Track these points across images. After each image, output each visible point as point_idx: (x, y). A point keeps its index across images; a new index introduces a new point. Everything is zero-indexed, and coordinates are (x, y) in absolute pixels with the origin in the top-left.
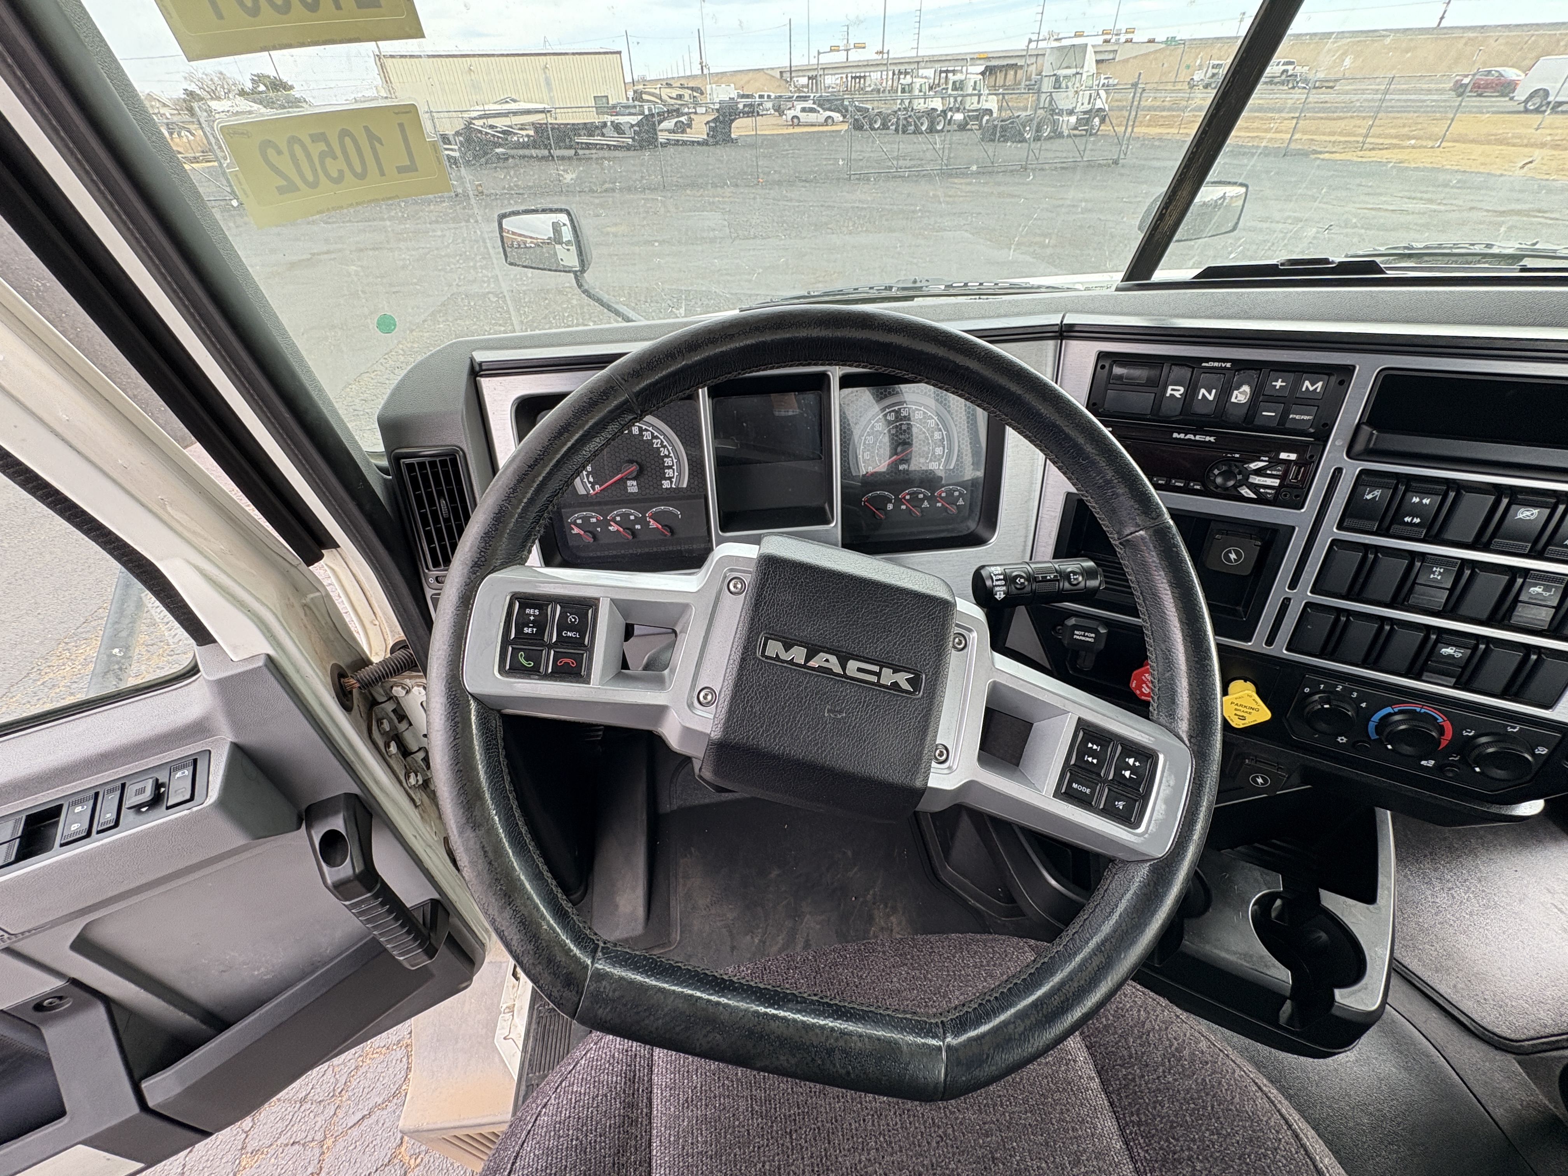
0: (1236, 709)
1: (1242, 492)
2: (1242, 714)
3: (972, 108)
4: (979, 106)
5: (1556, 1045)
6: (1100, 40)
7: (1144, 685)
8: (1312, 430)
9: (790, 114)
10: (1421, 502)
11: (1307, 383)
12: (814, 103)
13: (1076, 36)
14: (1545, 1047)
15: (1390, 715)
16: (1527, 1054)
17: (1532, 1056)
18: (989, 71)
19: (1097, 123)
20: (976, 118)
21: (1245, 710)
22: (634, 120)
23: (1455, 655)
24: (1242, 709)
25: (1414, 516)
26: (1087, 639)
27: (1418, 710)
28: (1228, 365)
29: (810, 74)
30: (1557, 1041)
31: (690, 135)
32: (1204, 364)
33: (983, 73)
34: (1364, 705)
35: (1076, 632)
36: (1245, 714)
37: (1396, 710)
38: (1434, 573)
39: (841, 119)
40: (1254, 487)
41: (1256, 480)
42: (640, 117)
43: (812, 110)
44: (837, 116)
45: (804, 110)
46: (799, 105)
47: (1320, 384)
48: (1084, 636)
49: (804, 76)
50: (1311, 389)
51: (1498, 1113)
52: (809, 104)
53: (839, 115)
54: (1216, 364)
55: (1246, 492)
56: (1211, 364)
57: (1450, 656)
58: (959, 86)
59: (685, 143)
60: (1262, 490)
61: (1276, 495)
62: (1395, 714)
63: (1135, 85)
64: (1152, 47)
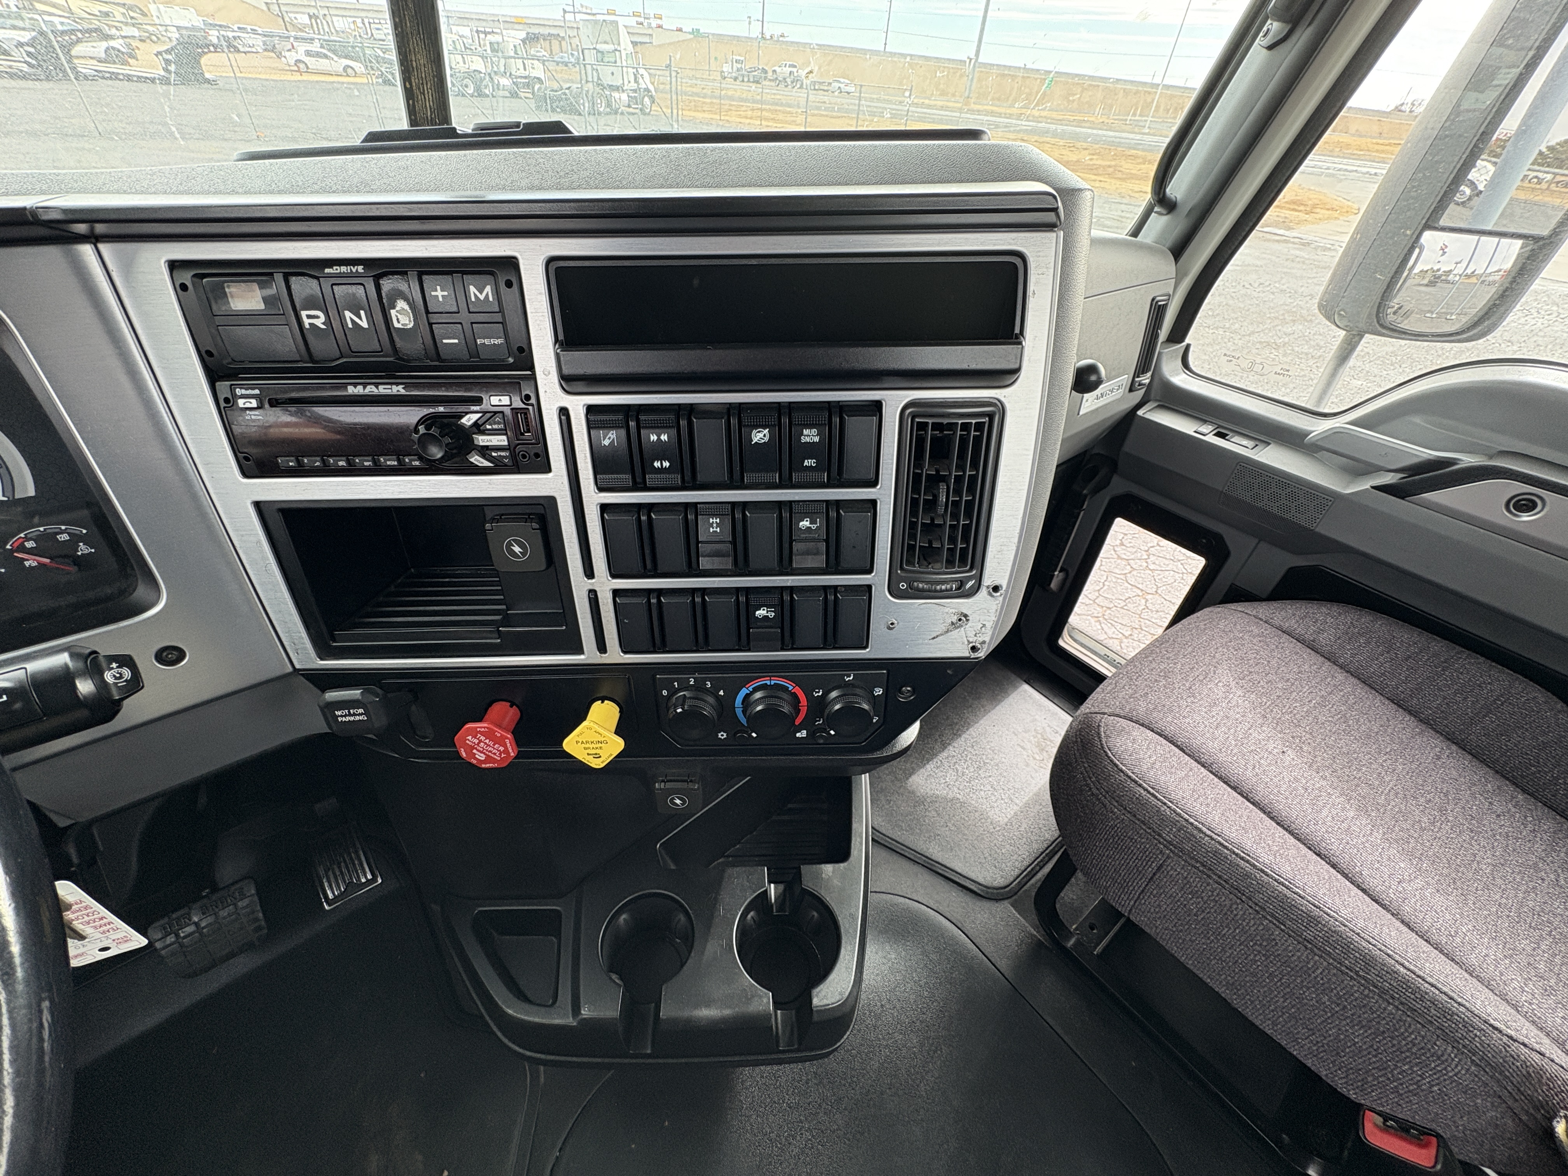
0: (585, 749)
1: (472, 460)
2: (594, 752)
3: (518, 74)
4: (527, 73)
5: (1033, 873)
6: (633, 21)
7: (475, 751)
8: (511, 360)
9: (292, 57)
10: (659, 439)
11: (472, 289)
12: (322, 47)
13: (608, 14)
14: (1025, 880)
15: (747, 696)
16: (1016, 894)
17: (1019, 894)
18: (531, 39)
19: (649, 103)
20: (527, 85)
21: (595, 746)
22: (26, 37)
23: (769, 614)
24: (591, 746)
25: (661, 459)
26: (357, 718)
27: (768, 683)
28: (360, 269)
29: (312, 11)
30: (1032, 869)
31: (134, 69)
32: (327, 271)
33: (524, 41)
34: (721, 693)
35: (338, 713)
36: (597, 751)
37: (751, 689)
38: (711, 525)
39: (363, 69)
40: (484, 451)
41: (482, 440)
42: (34, 34)
43: (318, 55)
44: (358, 66)
45: (308, 53)
46: (302, 48)
47: (488, 289)
48: (350, 715)
49: (303, 13)
50: (482, 297)
51: (1003, 964)
52: (315, 47)
53: (359, 65)
54: (343, 269)
55: (476, 459)
56: (336, 270)
57: (766, 618)
58: (495, 48)
59: (129, 78)
60: (494, 454)
61: (513, 456)
62: (752, 693)
63: (669, 66)
64: (681, 36)
